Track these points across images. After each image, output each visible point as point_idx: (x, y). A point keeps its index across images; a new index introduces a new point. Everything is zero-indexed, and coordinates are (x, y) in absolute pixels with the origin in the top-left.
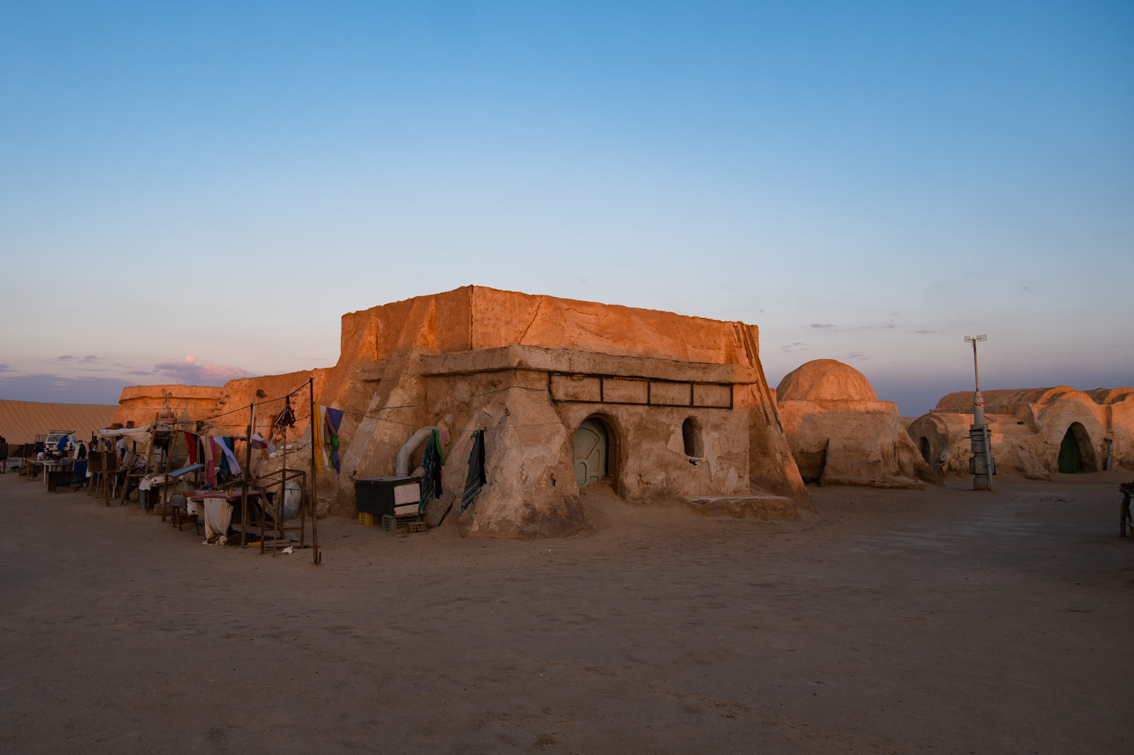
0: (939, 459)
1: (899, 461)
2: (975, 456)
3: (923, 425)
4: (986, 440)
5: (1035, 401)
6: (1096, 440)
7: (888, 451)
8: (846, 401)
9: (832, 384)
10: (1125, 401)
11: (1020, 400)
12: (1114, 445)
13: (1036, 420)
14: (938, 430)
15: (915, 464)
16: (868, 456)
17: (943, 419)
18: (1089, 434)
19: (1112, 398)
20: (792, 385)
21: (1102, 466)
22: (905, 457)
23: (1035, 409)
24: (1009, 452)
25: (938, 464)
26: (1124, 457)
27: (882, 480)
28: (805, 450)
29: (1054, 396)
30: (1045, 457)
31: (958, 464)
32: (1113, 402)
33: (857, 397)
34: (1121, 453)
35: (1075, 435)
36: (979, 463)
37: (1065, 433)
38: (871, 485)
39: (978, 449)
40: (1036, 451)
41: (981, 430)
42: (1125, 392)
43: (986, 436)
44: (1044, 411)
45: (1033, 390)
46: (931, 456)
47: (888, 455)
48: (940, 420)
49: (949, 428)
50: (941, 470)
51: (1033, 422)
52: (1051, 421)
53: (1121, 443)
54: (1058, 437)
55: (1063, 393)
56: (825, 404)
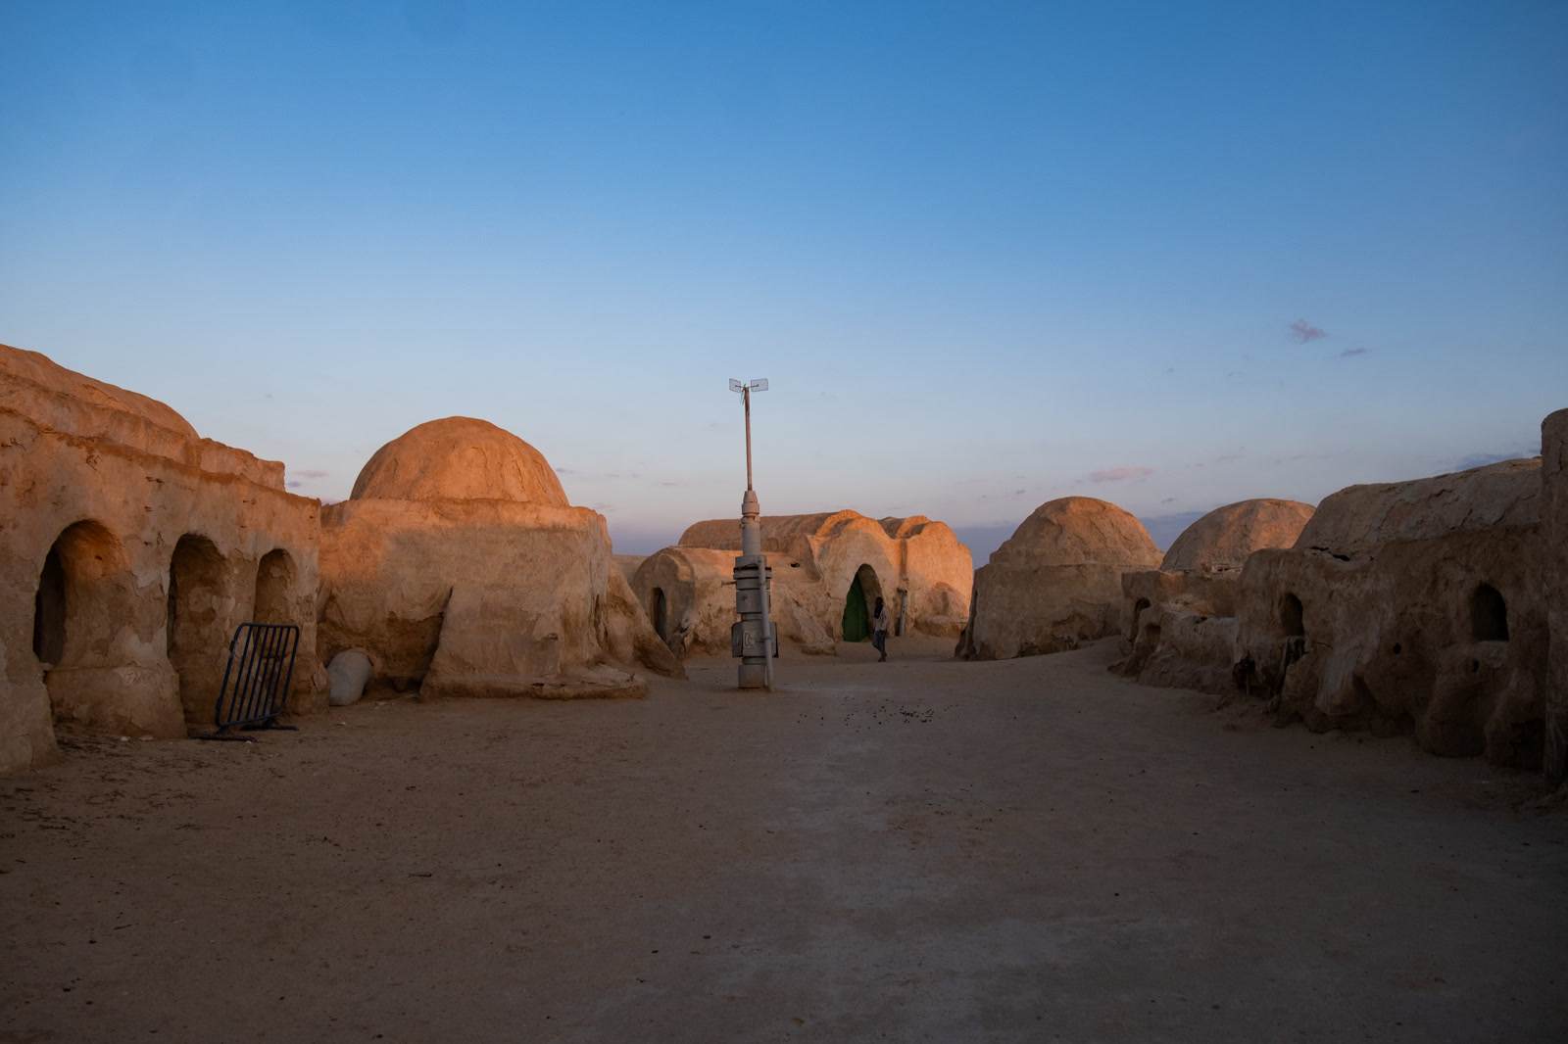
0: (680, 625)
1: (606, 633)
2: (743, 621)
3: (657, 567)
4: (764, 587)
5: (814, 532)
6: (888, 593)
7: (577, 614)
8: (493, 503)
9: (469, 465)
10: (922, 535)
11: (793, 530)
12: (908, 599)
13: (816, 561)
14: (679, 575)
15: (637, 639)
16: (532, 625)
17: (687, 557)
18: (881, 582)
19: (906, 530)
20: (383, 468)
21: (894, 630)
22: (618, 624)
23: (816, 543)
24: (781, 611)
25: (678, 633)
26: (920, 616)
27: (558, 682)
28: (399, 615)
29: (839, 524)
30: (827, 618)
31: (708, 633)
32: (908, 535)
33: (520, 496)
34: (916, 610)
35: (864, 583)
36: (750, 633)
37: (852, 581)
38: (534, 695)
39: (749, 606)
40: (816, 609)
41: (755, 568)
42: (920, 522)
43: (763, 579)
44: (826, 547)
45: (811, 516)
46: (668, 620)
47: (577, 622)
48: (683, 559)
49: (696, 573)
50: (683, 643)
51: (812, 564)
52: (835, 561)
53: (917, 595)
54: (843, 588)
55: (848, 521)
56: (447, 508)
